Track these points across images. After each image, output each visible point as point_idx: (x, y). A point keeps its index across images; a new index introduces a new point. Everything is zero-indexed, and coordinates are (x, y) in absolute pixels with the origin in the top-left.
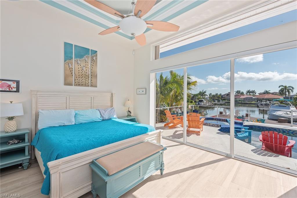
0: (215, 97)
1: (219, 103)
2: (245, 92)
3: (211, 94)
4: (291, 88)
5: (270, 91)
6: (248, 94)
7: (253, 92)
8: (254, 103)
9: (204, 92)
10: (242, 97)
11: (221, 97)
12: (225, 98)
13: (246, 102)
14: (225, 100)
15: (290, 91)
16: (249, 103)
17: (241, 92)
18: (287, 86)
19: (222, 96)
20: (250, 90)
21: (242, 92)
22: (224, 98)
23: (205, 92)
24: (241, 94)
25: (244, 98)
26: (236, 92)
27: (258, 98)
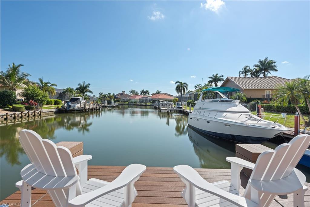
0: (106, 98)
1: (110, 105)
2: (139, 92)
3: (101, 93)
4: (186, 85)
5: (161, 91)
6: (142, 94)
7: (146, 92)
8: (150, 104)
9: (86, 86)
10: (137, 97)
11: (113, 97)
12: (119, 99)
13: (142, 104)
14: (118, 101)
15: (185, 88)
16: (145, 104)
17: (135, 92)
18: (183, 83)
19: (115, 97)
20: (144, 90)
21: (137, 92)
22: (117, 99)
23: (88, 86)
24: (136, 95)
25: (139, 99)
26: (130, 92)
27: (153, 99)
